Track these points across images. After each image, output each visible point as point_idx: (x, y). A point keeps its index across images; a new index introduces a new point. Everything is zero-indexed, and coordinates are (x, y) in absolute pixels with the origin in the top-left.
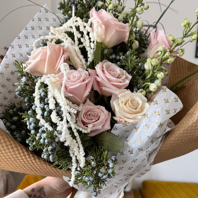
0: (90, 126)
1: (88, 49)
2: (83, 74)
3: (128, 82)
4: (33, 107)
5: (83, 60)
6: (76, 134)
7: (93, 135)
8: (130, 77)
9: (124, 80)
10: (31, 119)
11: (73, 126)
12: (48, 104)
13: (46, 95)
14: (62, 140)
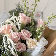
0: (20, 49)
1: (18, 26)
2: (17, 34)
3: (31, 36)
4: (3, 44)
5: (17, 29)
6: (16, 52)
7: (21, 52)
8: (32, 34)
9: (30, 35)
10: (2, 48)
11: (15, 49)
12: (7, 43)
13: (7, 40)
14: (12, 53)
